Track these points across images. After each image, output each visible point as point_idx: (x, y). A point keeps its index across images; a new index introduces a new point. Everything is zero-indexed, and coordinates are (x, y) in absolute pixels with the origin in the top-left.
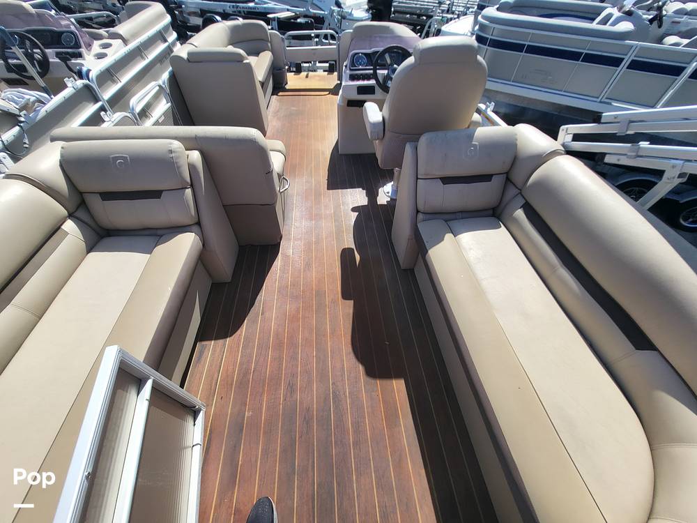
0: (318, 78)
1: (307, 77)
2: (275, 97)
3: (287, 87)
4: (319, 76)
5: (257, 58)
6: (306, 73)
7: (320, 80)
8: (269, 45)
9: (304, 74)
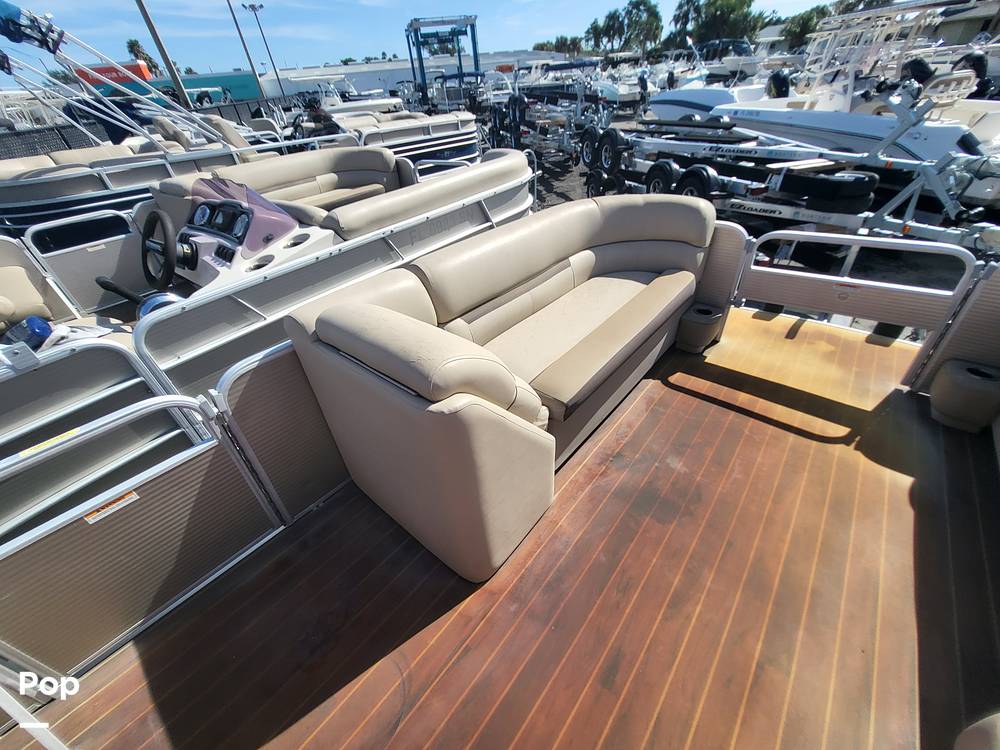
0: (824, 346)
1: (792, 333)
2: (651, 383)
3: (712, 356)
4: (831, 339)
5: (642, 286)
6: (794, 319)
7: (829, 357)
8: (701, 256)
9: (785, 320)
